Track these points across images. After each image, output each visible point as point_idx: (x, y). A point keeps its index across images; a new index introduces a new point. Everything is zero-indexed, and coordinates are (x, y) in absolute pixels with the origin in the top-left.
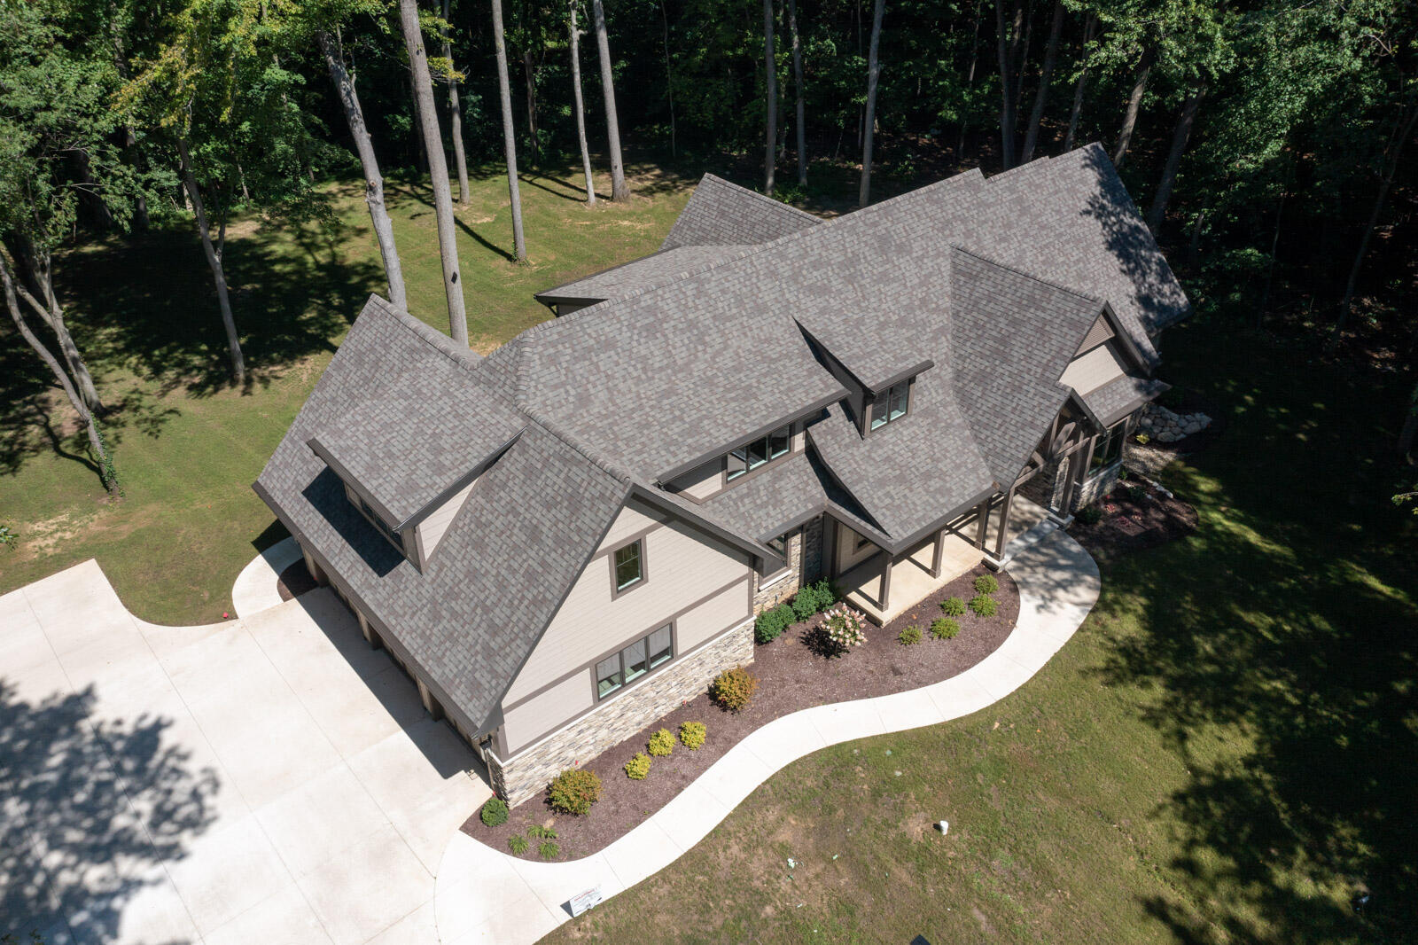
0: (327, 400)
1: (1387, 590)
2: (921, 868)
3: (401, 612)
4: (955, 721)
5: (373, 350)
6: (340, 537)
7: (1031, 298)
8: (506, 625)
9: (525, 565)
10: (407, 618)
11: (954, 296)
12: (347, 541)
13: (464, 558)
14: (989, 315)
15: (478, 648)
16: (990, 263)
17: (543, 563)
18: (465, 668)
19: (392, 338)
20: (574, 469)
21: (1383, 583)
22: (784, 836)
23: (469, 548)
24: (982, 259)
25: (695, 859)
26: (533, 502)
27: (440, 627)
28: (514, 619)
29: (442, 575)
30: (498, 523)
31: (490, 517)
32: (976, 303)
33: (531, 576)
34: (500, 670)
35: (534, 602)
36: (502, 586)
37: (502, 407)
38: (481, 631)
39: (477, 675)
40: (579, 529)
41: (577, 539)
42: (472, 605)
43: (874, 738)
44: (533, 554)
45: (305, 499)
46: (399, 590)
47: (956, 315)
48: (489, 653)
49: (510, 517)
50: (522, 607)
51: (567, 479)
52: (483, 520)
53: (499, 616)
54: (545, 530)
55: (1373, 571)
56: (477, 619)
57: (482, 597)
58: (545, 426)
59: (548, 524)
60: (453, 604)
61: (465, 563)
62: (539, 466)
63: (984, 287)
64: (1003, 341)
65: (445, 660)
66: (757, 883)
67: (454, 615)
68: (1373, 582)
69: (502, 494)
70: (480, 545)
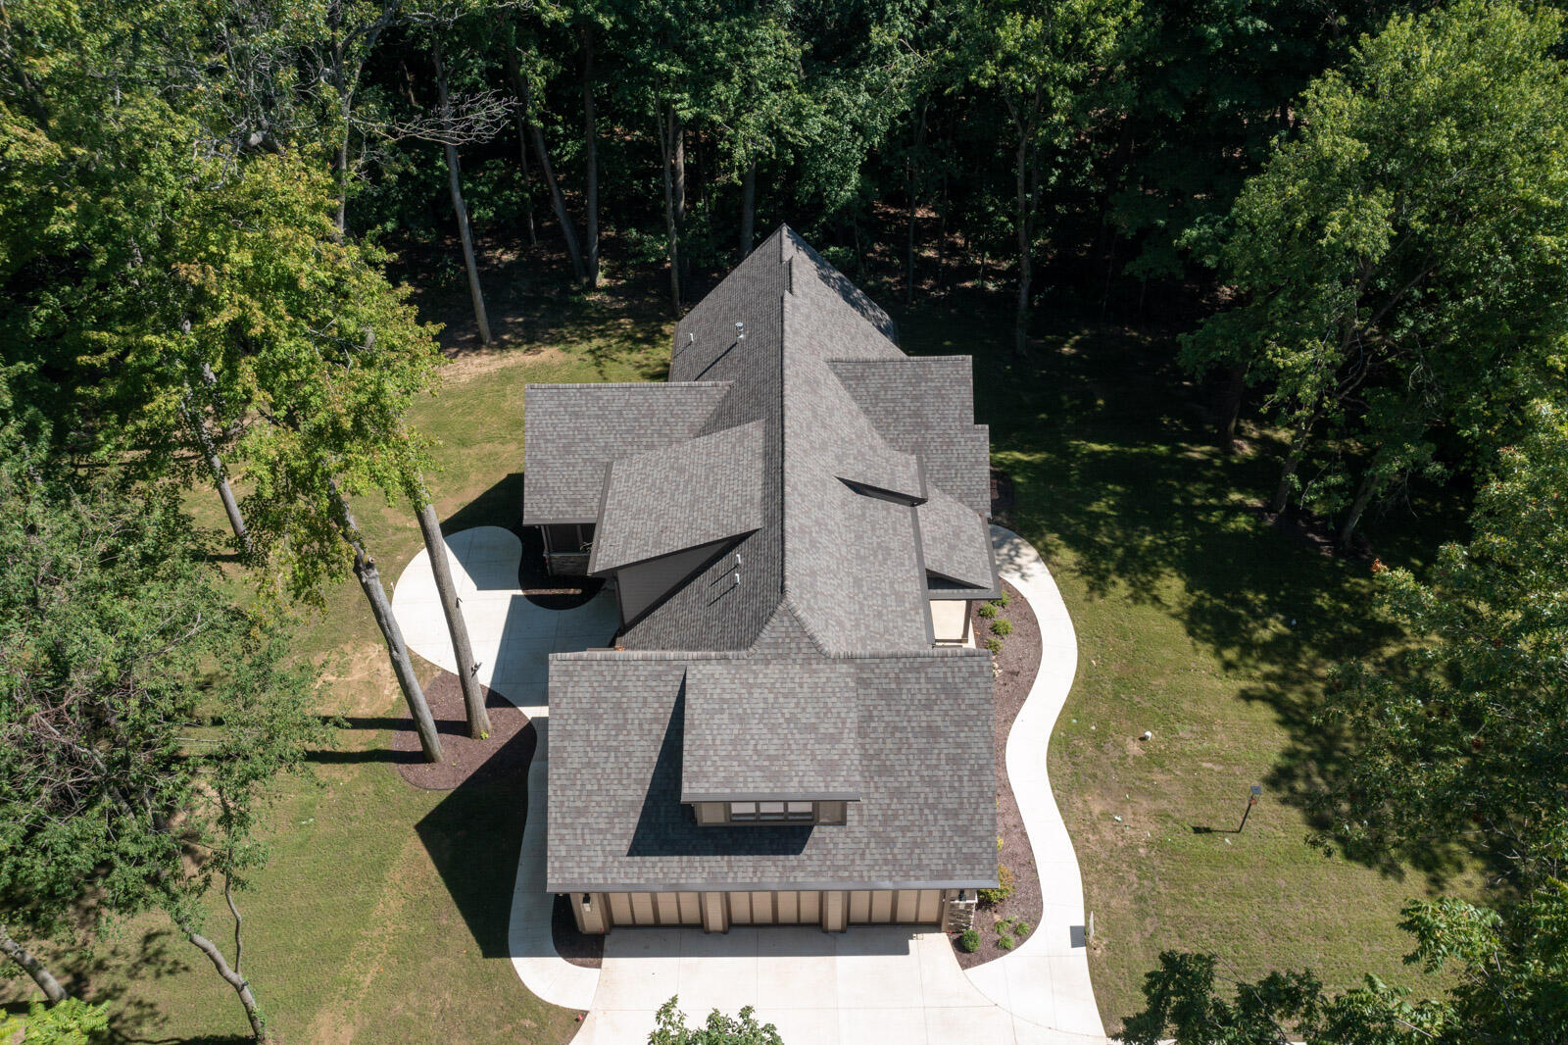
0: (579, 771)
1: (1105, 447)
2: (1161, 766)
3: (848, 863)
4: (1076, 676)
5: (600, 700)
6: (719, 858)
7: (916, 375)
8: (962, 803)
9: (943, 756)
10: (858, 862)
11: (855, 398)
12: (729, 854)
13: (877, 788)
14: (893, 401)
15: (949, 834)
16: (867, 362)
17: (958, 745)
18: (949, 854)
19: (619, 678)
20: (930, 670)
21: (1101, 443)
22: (1097, 808)
23: (876, 779)
24: (857, 362)
25: (1086, 861)
26: (911, 713)
27: (899, 845)
28: (965, 795)
29: (866, 812)
30: (889, 745)
31: (876, 746)
32: (877, 397)
33: (953, 760)
34: (983, 834)
35: (973, 772)
36: (933, 782)
37: (814, 666)
38: (942, 822)
39: (965, 850)
40: (972, 706)
41: (975, 713)
42: (917, 812)
43: (1059, 719)
44: (943, 745)
45: (637, 858)
46: (829, 851)
47: (867, 411)
48: (964, 831)
49: (898, 735)
50: (965, 784)
51: (929, 680)
52: (871, 752)
53: (950, 802)
54: (940, 724)
55: (1090, 439)
56: (931, 817)
57: (921, 801)
58: (872, 657)
59: (939, 719)
60: (897, 823)
61: (882, 790)
62: (893, 686)
63: (874, 383)
64: (917, 414)
65: (925, 862)
66: (1120, 844)
67: (904, 829)
68: (1096, 447)
69: (873, 725)
70: (885, 770)
